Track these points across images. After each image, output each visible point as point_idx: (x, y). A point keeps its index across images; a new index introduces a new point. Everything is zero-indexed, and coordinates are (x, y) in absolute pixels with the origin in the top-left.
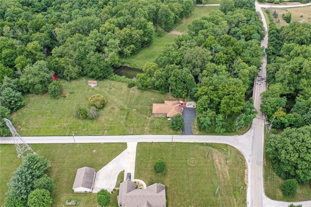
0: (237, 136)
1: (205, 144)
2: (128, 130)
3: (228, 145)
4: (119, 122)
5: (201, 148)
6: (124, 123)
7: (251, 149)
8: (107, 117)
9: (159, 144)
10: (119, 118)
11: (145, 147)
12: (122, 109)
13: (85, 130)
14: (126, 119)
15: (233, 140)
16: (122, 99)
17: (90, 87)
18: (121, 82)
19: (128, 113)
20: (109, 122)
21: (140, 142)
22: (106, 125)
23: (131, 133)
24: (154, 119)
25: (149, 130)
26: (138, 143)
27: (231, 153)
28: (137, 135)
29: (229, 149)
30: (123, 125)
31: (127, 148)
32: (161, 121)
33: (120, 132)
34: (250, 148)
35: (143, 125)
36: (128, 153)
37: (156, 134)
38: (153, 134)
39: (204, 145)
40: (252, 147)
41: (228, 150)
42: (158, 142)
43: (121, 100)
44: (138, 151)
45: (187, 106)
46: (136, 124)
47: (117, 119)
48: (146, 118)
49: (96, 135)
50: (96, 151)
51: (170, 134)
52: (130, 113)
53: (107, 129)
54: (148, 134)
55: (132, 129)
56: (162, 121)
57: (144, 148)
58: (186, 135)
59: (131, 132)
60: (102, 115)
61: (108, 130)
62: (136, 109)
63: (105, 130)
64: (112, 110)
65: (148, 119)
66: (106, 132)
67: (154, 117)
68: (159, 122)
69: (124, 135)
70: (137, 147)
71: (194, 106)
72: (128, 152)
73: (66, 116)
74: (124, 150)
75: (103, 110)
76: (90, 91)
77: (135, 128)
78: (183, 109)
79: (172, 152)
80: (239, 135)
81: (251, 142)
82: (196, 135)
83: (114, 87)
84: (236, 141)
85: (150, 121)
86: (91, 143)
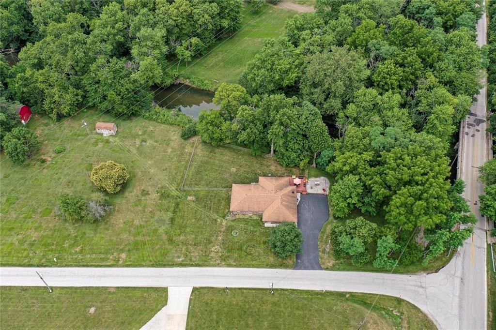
0: (425, 274)
1: (347, 296)
2: (173, 251)
3: (403, 301)
4: (156, 230)
5: (339, 306)
6: (166, 233)
7: (457, 313)
8: (129, 216)
9: (243, 293)
10: (156, 218)
11: (209, 302)
12: (165, 195)
13: (78, 249)
14: (172, 220)
15: (413, 288)
16: (166, 169)
17: (100, 137)
18: (168, 124)
19: (177, 205)
20: (132, 229)
21: (198, 286)
22: (124, 236)
23: (181, 259)
24: (233, 224)
25: (220, 254)
26: (195, 290)
27: (409, 323)
28: (192, 265)
29: (405, 312)
30: (164, 237)
31: (166, 304)
32: (249, 228)
33: (156, 257)
34: (456, 311)
35: (209, 240)
36: (170, 317)
37: (236, 266)
38: (229, 266)
39: (347, 299)
40: (461, 307)
41: (402, 314)
42: (240, 289)
43: (163, 170)
44: (191, 314)
45: (309, 191)
46: (193, 236)
47: (152, 220)
48: (216, 220)
49: (101, 266)
50: (96, 310)
51: (267, 266)
52: (180, 206)
53: (127, 249)
54: (218, 264)
55: (183, 250)
56: (252, 228)
57: (207, 304)
58: (306, 268)
59: (179, 257)
60: (118, 211)
61: (129, 250)
62: (195, 195)
63: (122, 251)
64: (143, 198)
65: (221, 224)
66: (123, 256)
67: (234, 218)
68: (246, 233)
69: (164, 266)
70: (191, 300)
71: (324, 190)
72: (169, 315)
73: (41, 212)
74: (159, 310)
75: (122, 197)
76: (100, 145)
77: (189, 246)
78: (301, 197)
79: (270, 318)
80: (428, 274)
81: (457, 293)
82: (327, 269)
83: (151, 137)
84: (421, 290)
85: (224, 228)
86: (86, 288)
